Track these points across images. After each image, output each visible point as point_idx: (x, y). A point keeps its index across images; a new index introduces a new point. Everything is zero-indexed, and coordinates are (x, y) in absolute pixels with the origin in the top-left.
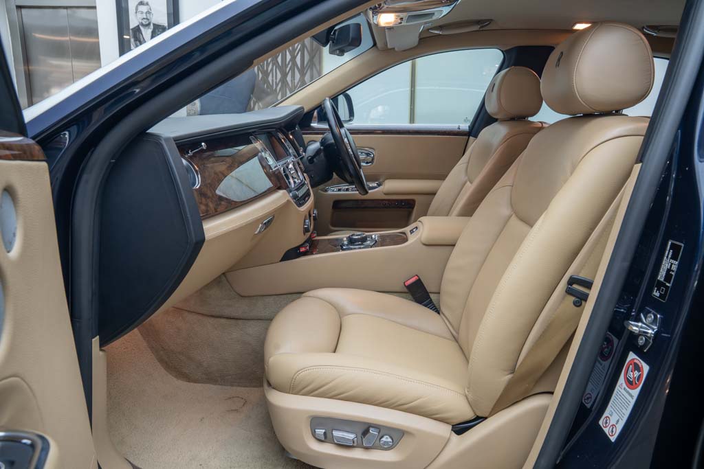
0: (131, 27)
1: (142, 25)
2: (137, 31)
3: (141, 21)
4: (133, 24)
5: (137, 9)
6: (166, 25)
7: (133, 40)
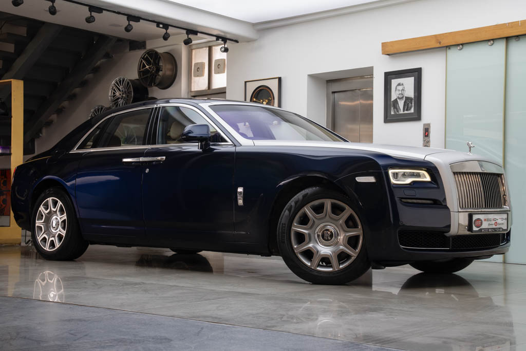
2: (396, 101)
6: (413, 97)
7: (392, 108)
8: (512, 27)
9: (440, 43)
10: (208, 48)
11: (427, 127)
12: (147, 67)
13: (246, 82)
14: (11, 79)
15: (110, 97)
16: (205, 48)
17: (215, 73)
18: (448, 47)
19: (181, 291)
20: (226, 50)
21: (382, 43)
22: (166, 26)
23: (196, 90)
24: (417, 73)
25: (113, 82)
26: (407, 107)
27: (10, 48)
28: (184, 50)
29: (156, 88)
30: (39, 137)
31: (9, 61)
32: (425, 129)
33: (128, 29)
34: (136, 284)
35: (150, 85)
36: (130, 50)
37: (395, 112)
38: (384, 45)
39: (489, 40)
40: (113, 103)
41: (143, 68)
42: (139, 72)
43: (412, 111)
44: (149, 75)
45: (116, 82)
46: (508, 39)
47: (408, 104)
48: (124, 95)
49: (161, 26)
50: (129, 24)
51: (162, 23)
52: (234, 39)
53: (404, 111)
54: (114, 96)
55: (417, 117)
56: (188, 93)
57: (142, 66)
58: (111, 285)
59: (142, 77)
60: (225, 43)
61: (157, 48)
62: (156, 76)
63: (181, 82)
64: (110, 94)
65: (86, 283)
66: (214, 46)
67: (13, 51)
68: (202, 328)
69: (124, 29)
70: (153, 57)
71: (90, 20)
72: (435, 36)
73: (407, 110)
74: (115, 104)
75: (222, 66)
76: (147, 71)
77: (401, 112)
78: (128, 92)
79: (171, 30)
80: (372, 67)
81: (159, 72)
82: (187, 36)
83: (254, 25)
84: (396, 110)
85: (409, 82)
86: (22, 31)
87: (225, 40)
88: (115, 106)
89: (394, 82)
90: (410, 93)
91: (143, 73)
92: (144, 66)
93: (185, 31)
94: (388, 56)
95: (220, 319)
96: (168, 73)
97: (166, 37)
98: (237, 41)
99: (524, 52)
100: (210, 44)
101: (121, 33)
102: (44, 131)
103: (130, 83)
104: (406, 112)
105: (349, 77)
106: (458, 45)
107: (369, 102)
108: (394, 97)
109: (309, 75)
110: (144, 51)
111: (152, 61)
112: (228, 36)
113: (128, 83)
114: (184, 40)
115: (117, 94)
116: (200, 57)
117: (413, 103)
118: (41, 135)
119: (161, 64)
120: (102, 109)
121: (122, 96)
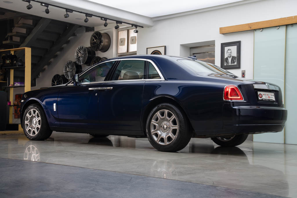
0: (225, 58)
1: (229, 57)
2: (227, 59)
3: (228, 56)
4: (226, 57)
5: (227, 52)
6: (236, 56)
7: (225, 62)
8: (289, 20)
9: (251, 28)
10: (127, 31)
11: (243, 72)
12: (95, 40)
13: (147, 48)
14: (25, 47)
15: (75, 57)
16: (125, 31)
17: (131, 44)
18: (255, 30)
19: (117, 158)
20: (137, 32)
21: (220, 28)
22: (106, 19)
23: (120, 52)
24: (238, 44)
25: (77, 48)
26: (233, 61)
27: (24, 31)
28: (114, 31)
29: (100, 51)
30: (38, 77)
31: (23, 38)
32: (243, 73)
33: (86, 21)
34: (93, 154)
35: (97, 50)
36: (86, 32)
37: (226, 64)
38: (221, 29)
39: (277, 26)
40: (77, 59)
41: (93, 41)
42: (91, 43)
43: (236, 63)
44: (96, 45)
45: (79, 49)
46: (287, 26)
47: (233, 60)
48: (83, 55)
49: (103, 19)
50: (87, 18)
51: (103, 18)
52: (141, 26)
53: (231, 64)
54: (77, 56)
55: (238, 67)
56: (116, 54)
57: (92, 40)
58: (80, 155)
59: (92, 46)
60: (136, 28)
61: (100, 30)
62: (100, 45)
63: (113, 48)
64: (75, 55)
65: (67, 154)
66: (130, 29)
67: (25, 33)
68: (131, 178)
69: (84, 20)
70: (98, 36)
71: (66, 16)
72: (248, 24)
73: (233, 63)
74: (78, 60)
75: (134, 40)
76: (95, 43)
77: (230, 64)
78: (85, 54)
79: (108, 21)
80: (215, 41)
81: (101, 43)
82: (116, 24)
83: (151, 19)
84: (227, 63)
85: (234, 49)
86: (30, 22)
87: (136, 26)
88: (78, 61)
89: (226, 49)
90: (235, 54)
91: (93, 43)
92: (93, 40)
93: (115, 22)
94: (223, 35)
95: (140, 173)
96: (106, 44)
97: (106, 25)
98: (142, 27)
99: (296, 33)
100: (128, 29)
101: (82, 22)
102: (41, 74)
103: (86, 49)
104: (232, 64)
105: (202, 46)
106: (260, 29)
107: (213, 59)
108: (226, 56)
109: (181, 45)
110: (94, 32)
111: (98, 37)
112: (138, 25)
113: (85, 49)
114: (115, 26)
115: (79, 55)
116: (123, 35)
117: (236, 59)
118: (39, 76)
119: (102, 39)
120: (71, 62)
121: (82, 56)
